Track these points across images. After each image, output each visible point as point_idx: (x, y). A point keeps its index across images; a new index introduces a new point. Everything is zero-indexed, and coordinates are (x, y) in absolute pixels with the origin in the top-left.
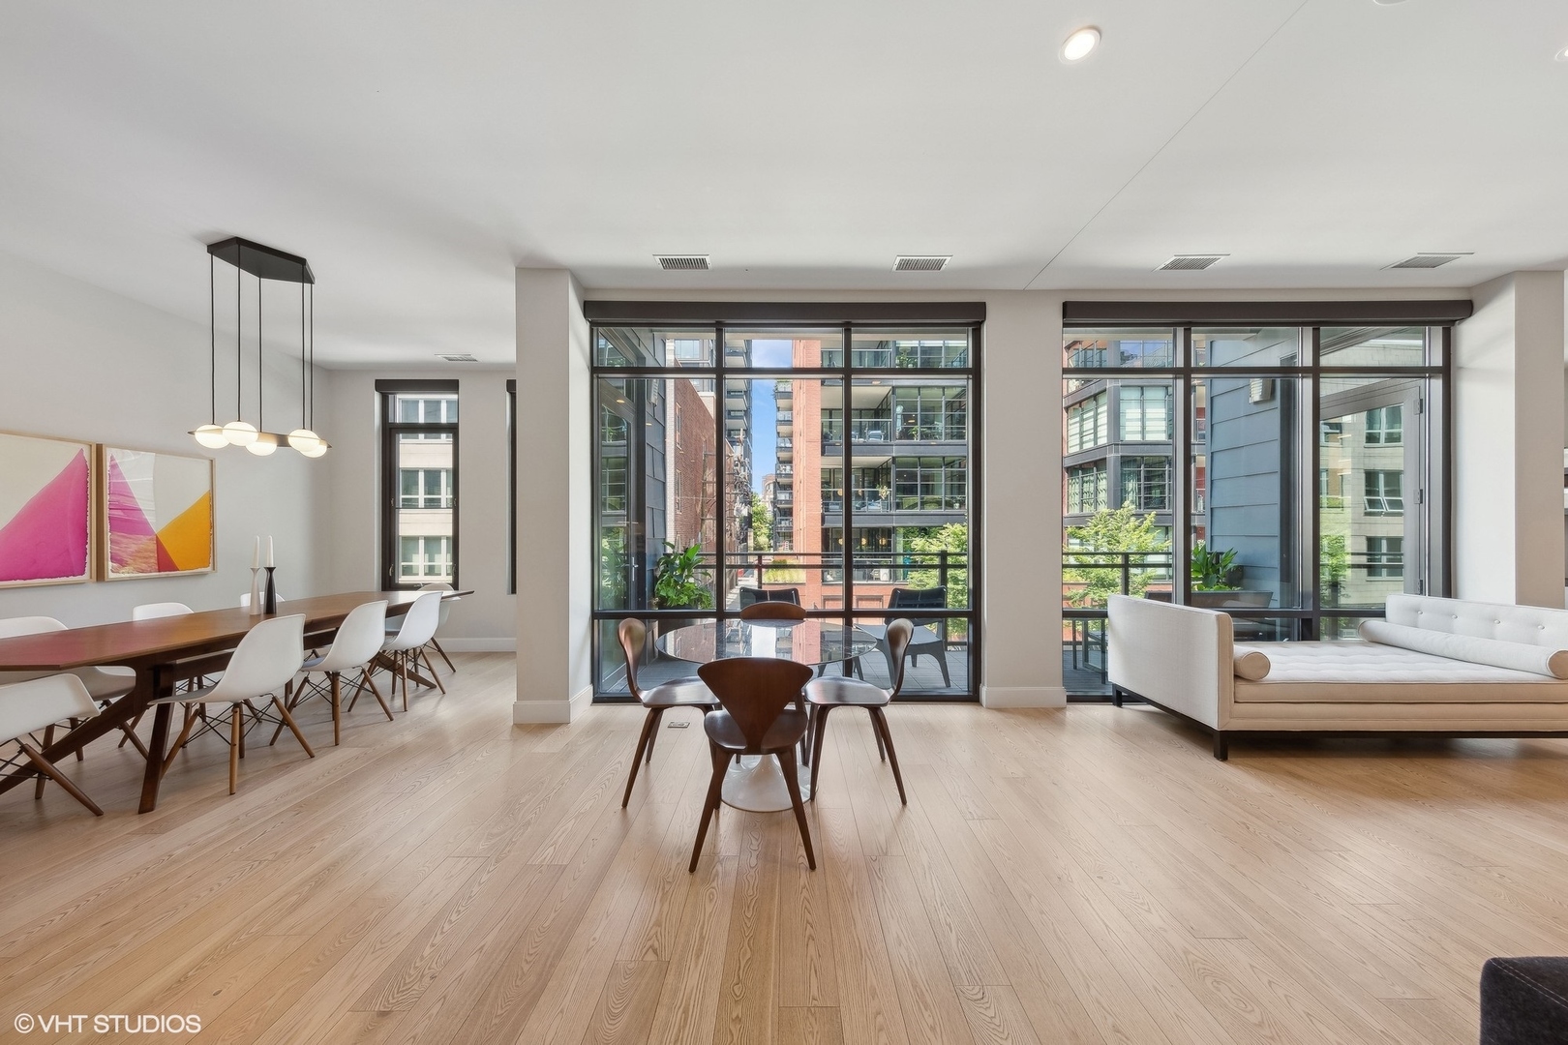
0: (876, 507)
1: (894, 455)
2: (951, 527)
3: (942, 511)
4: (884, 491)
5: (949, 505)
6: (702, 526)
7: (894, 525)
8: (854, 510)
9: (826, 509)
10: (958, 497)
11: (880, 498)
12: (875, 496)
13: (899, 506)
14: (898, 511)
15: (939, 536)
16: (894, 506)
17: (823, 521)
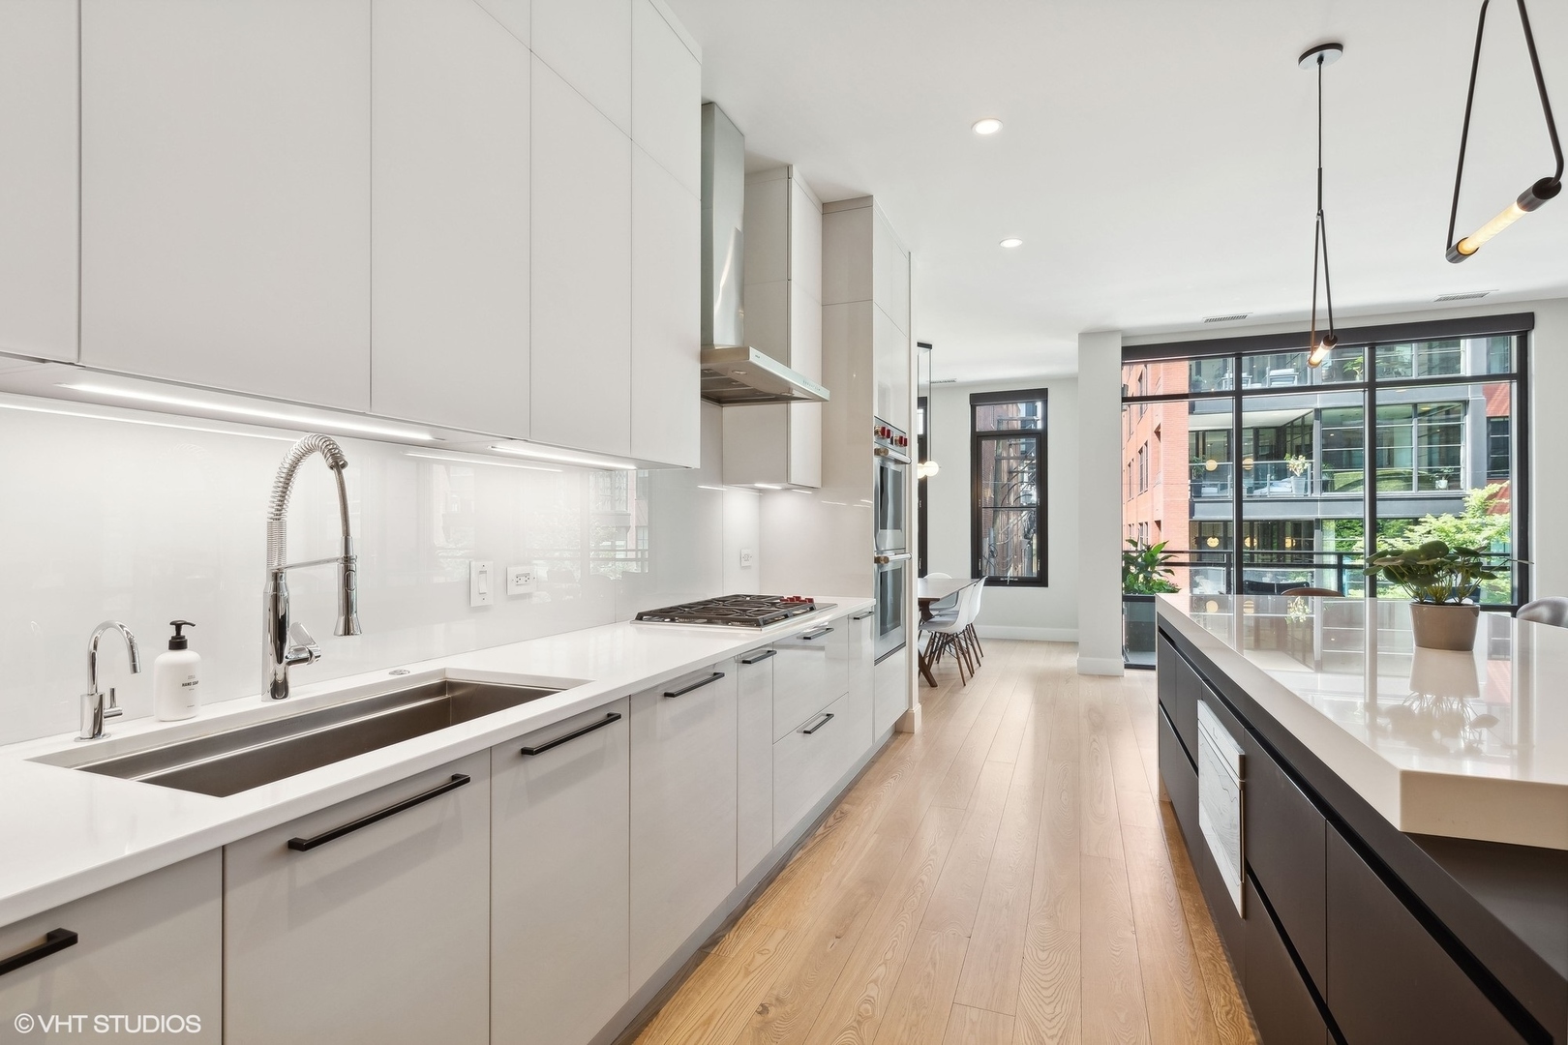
0: (1284, 488)
1: (1319, 406)
2: (1433, 520)
3: (1414, 492)
4: (1298, 464)
5: (1426, 481)
6: (994, 523)
7: (1319, 516)
8: (1245, 493)
9: (1196, 490)
10: (1447, 470)
11: (1292, 474)
12: (1282, 473)
13: (1326, 486)
14: (1326, 495)
15: (1407, 534)
16: (1318, 486)
17: (1192, 513)
